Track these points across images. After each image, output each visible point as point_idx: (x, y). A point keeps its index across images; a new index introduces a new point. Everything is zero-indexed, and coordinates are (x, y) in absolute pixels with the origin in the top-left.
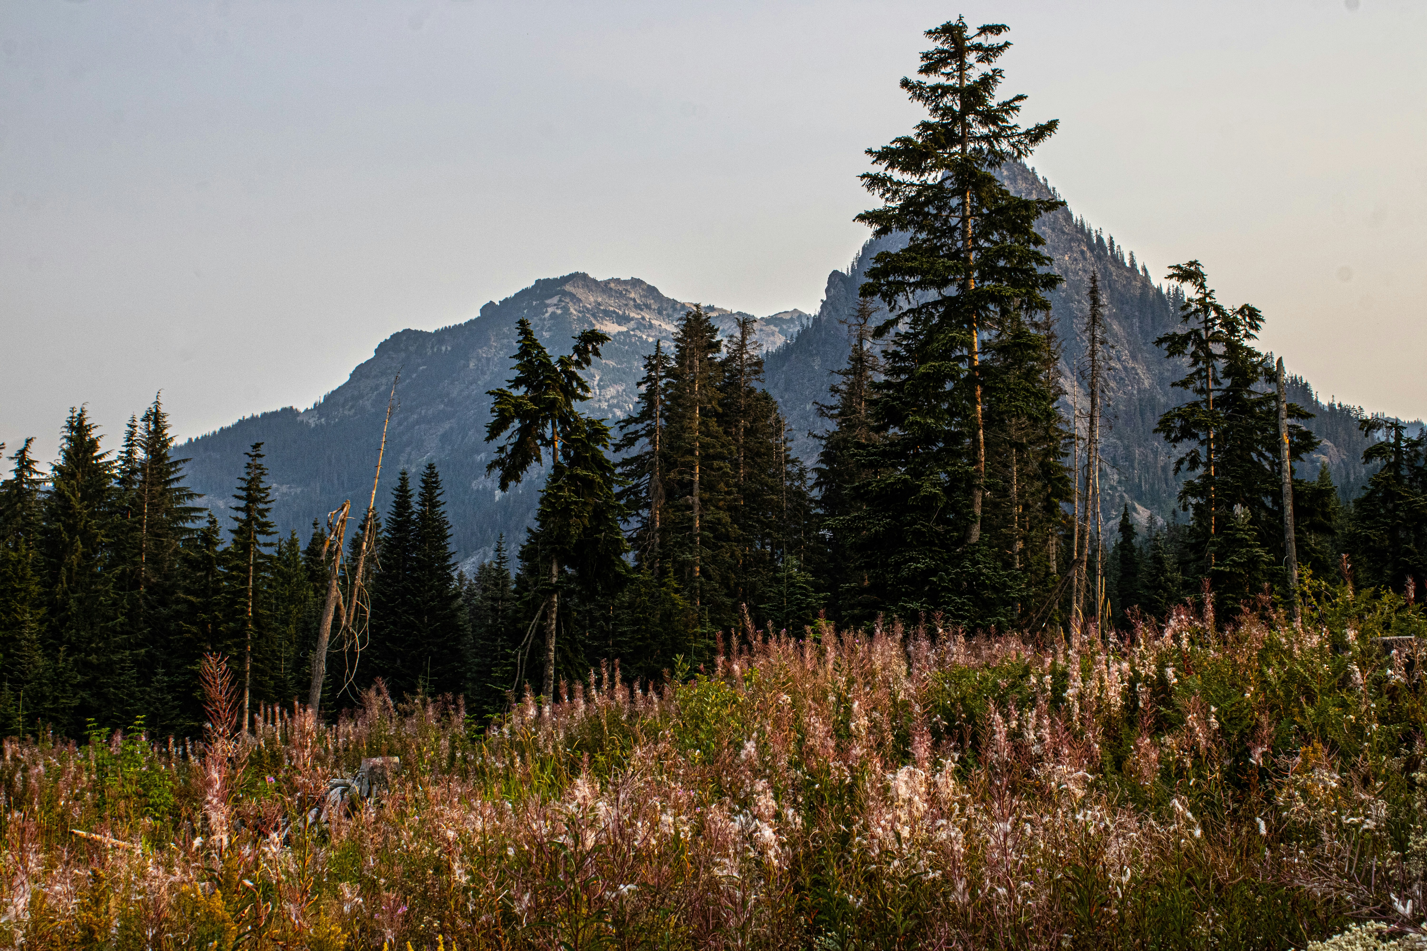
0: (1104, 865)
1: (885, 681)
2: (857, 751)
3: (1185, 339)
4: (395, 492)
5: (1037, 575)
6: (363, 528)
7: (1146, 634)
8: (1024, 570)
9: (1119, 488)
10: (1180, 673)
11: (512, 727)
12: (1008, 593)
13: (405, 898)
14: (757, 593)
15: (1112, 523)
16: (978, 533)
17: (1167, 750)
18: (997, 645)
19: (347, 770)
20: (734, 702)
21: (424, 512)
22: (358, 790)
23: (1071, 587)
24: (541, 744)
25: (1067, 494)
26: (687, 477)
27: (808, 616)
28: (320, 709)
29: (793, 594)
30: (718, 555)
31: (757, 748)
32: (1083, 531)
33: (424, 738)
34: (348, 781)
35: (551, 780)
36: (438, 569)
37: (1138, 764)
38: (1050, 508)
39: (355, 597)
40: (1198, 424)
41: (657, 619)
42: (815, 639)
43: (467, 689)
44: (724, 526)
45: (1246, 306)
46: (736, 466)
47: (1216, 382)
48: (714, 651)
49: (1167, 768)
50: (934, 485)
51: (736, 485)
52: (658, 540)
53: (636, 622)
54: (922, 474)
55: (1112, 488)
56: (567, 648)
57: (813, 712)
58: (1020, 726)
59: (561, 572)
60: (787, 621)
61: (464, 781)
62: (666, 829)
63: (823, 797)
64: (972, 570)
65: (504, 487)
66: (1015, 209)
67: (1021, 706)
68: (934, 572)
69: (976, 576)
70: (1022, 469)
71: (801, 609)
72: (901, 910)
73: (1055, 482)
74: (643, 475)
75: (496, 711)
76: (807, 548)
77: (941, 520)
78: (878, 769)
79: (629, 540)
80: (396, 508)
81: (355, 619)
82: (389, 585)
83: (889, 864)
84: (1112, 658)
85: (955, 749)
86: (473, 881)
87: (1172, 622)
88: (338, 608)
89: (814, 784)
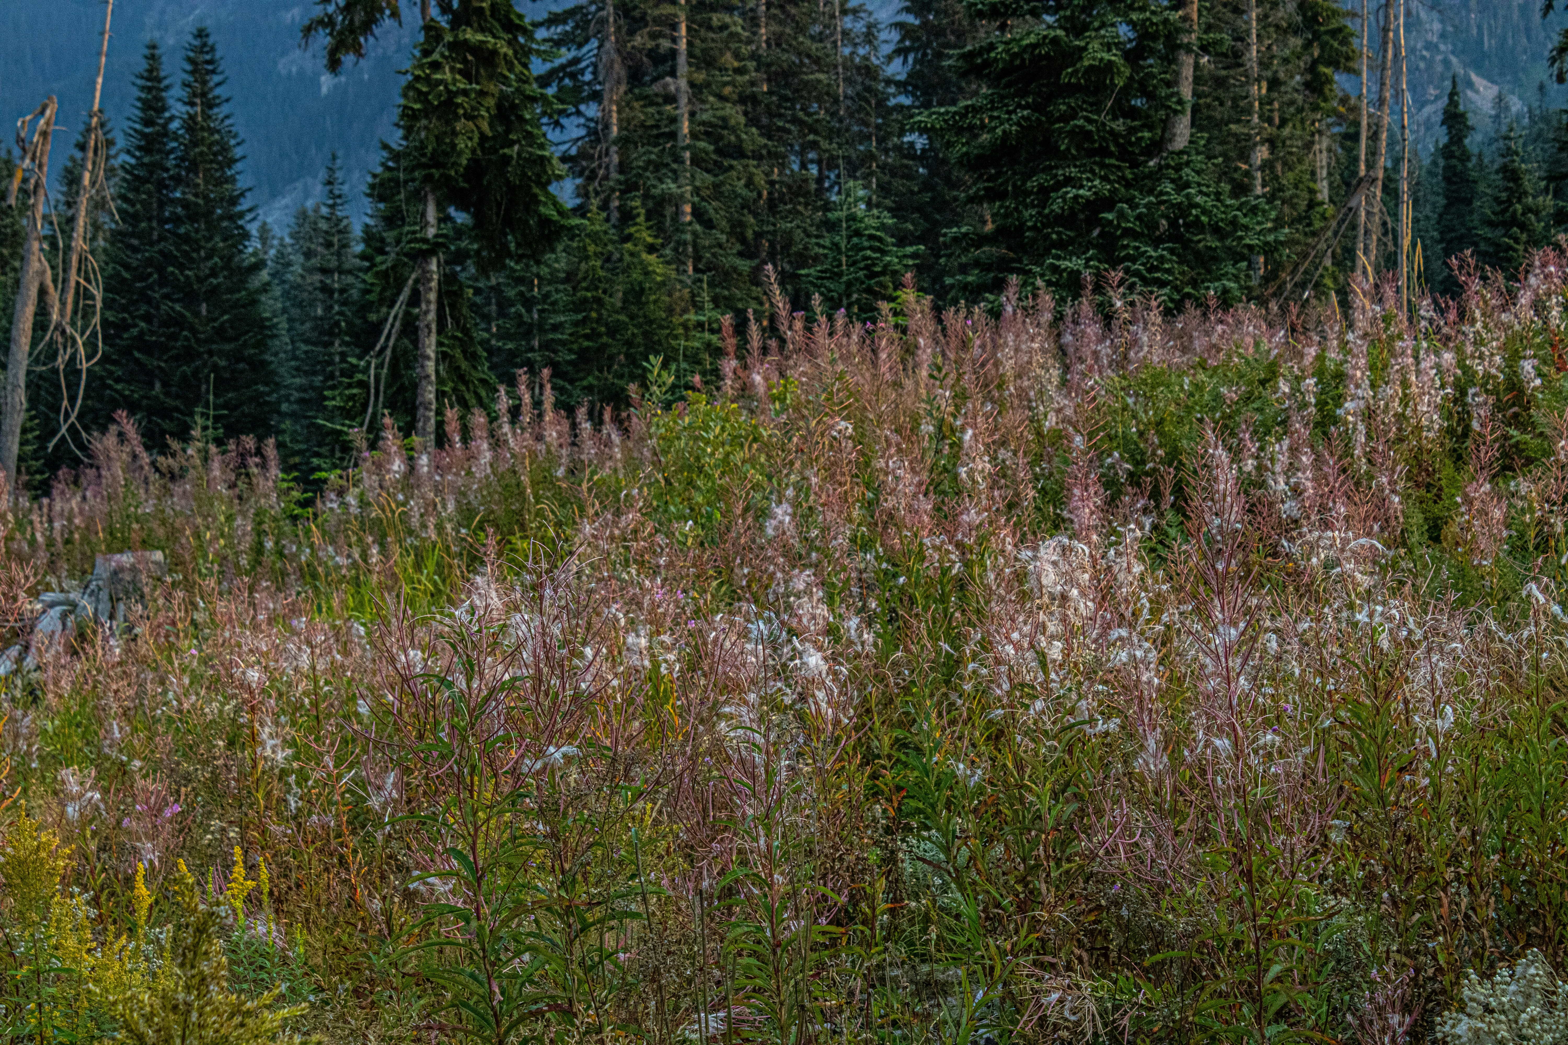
0: (1406, 702)
1: (1022, 394)
2: (972, 516)
4: (140, 82)
5: (1293, 206)
6: (82, 147)
7: (1486, 302)
8: (1271, 199)
9: (1442, 47)
10: (1545, 369)
11: (362, 494)
12: (1241, 238)
13: (178, 792)
14: (794, 249)
15: (1428, 110)
16: (1187, 132)
17: (1520, 504)
18: (1219, 328)
19: (71, 576)
20: (755, 440)
21: (192, 117)
22: (90, 610)
23: (1354, 227)
24: (415, 522)
25: (1348, 59)
26: (665, 44)
27: (886, 288)
28: (19, 471)
29: (859, 248)
30: (722, 183)
31: (794, 516)
32: (1377, 125)
33: (205, 518)
34: (72, 596)
35: (435, 584)
36: (222, 218)
37: (1469, 530)
38: (1317, 85)
39: (74, 271)
41: (617, 300)
42: (896, 326)
43: (283, 432)
44: (733, 130)
46: (753, 21)
48: (718, 352)
49: (1521, 536)
50: (1108, 47)
51: (754, 56)
52: (616, 159)
53: (580, 306)
54: (1086, 27)
55: (1429, 46)
56: (458, 353)
57: (893, 450)
58: (1259, 468)
59: (444, 219)
60: (849, 296)
61: (279, 589)
62: (635, 660)
63: (912, 600)
64: (1176, 198)
65: (334, 65)
67: (1262, 432)
68: (1109, 203)
69: (1182, 210)
70: (1266, 16)
71: (873, 275)
72: (1048, 786)
73: (1326, 38)
74: (587, 40)
75: (335, 466)
76: (882, 167)
77: (1123, 110)
78: (1010, 547)
79: (564, 159)
80: (143, 110)
81: (75, 312)
82: (135, 250)
83: (1027, 707)
84: (1425, 344)
85: (1145, 511)
86: (296, 757)
87: (1533, 280)
88: (42, 292)
89: (895, 576)
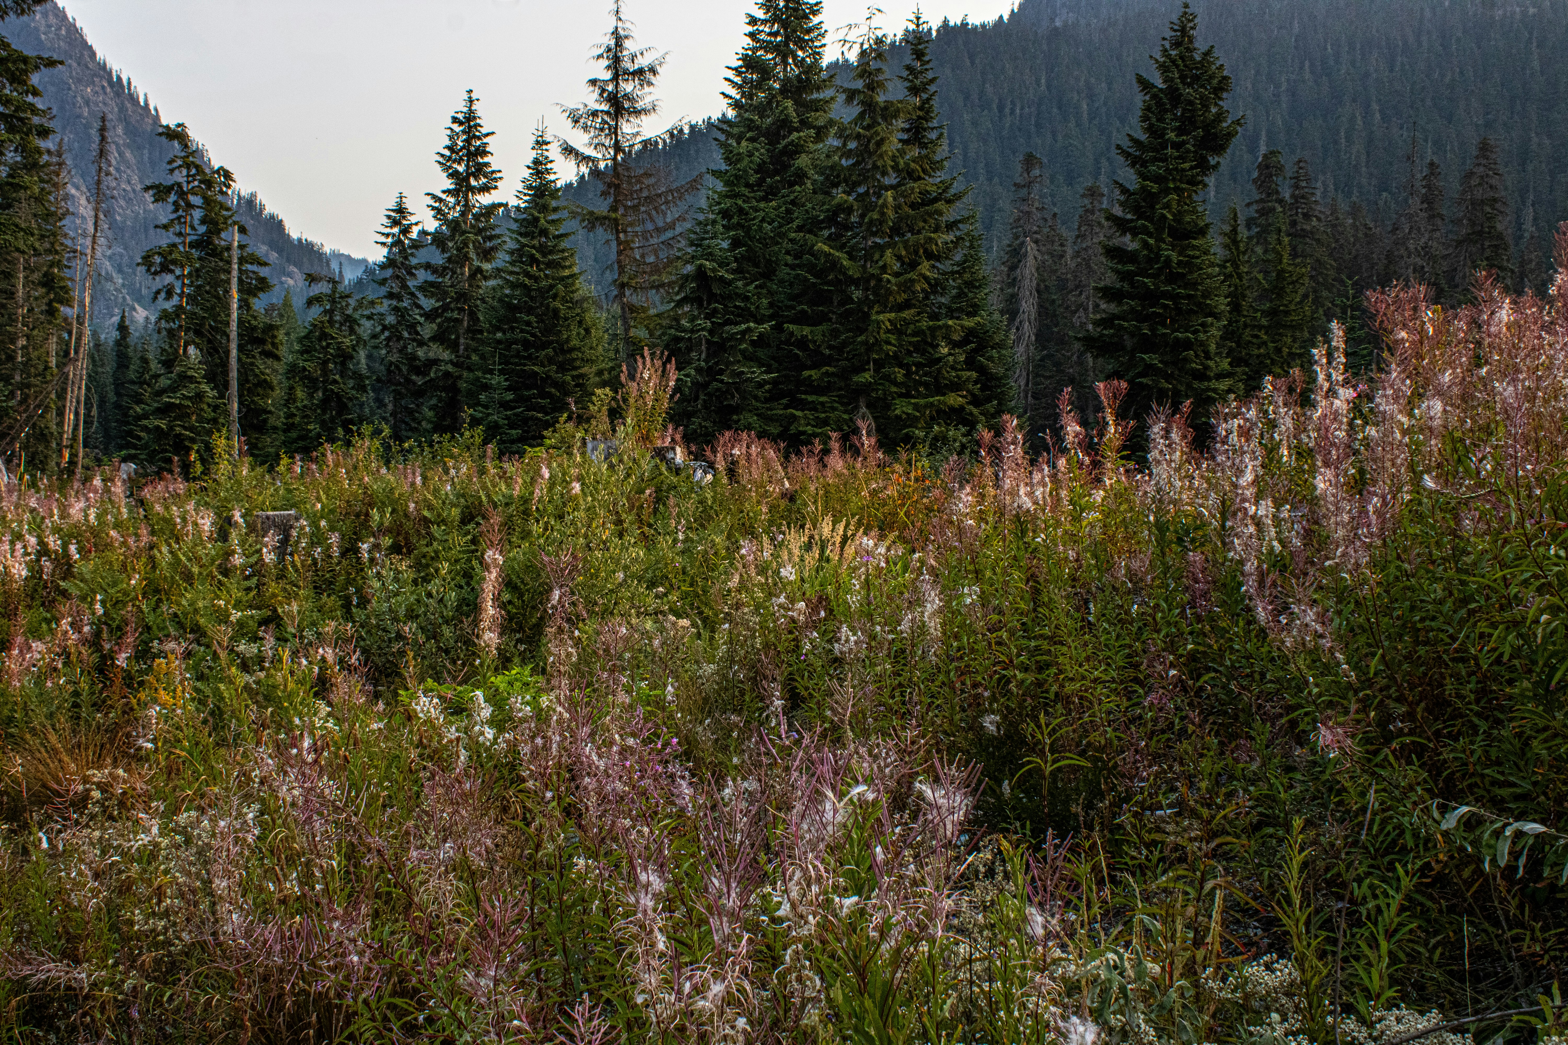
3: (169, 189)
5: (37, 368)
8: (25, 364)
15: (109, 322)
25: (67, 300)
38: (51, 312)
40: (174, 262)
45: (222, 168)
47: (193, 228)
66: (14, 62)
73: (57, 290)
